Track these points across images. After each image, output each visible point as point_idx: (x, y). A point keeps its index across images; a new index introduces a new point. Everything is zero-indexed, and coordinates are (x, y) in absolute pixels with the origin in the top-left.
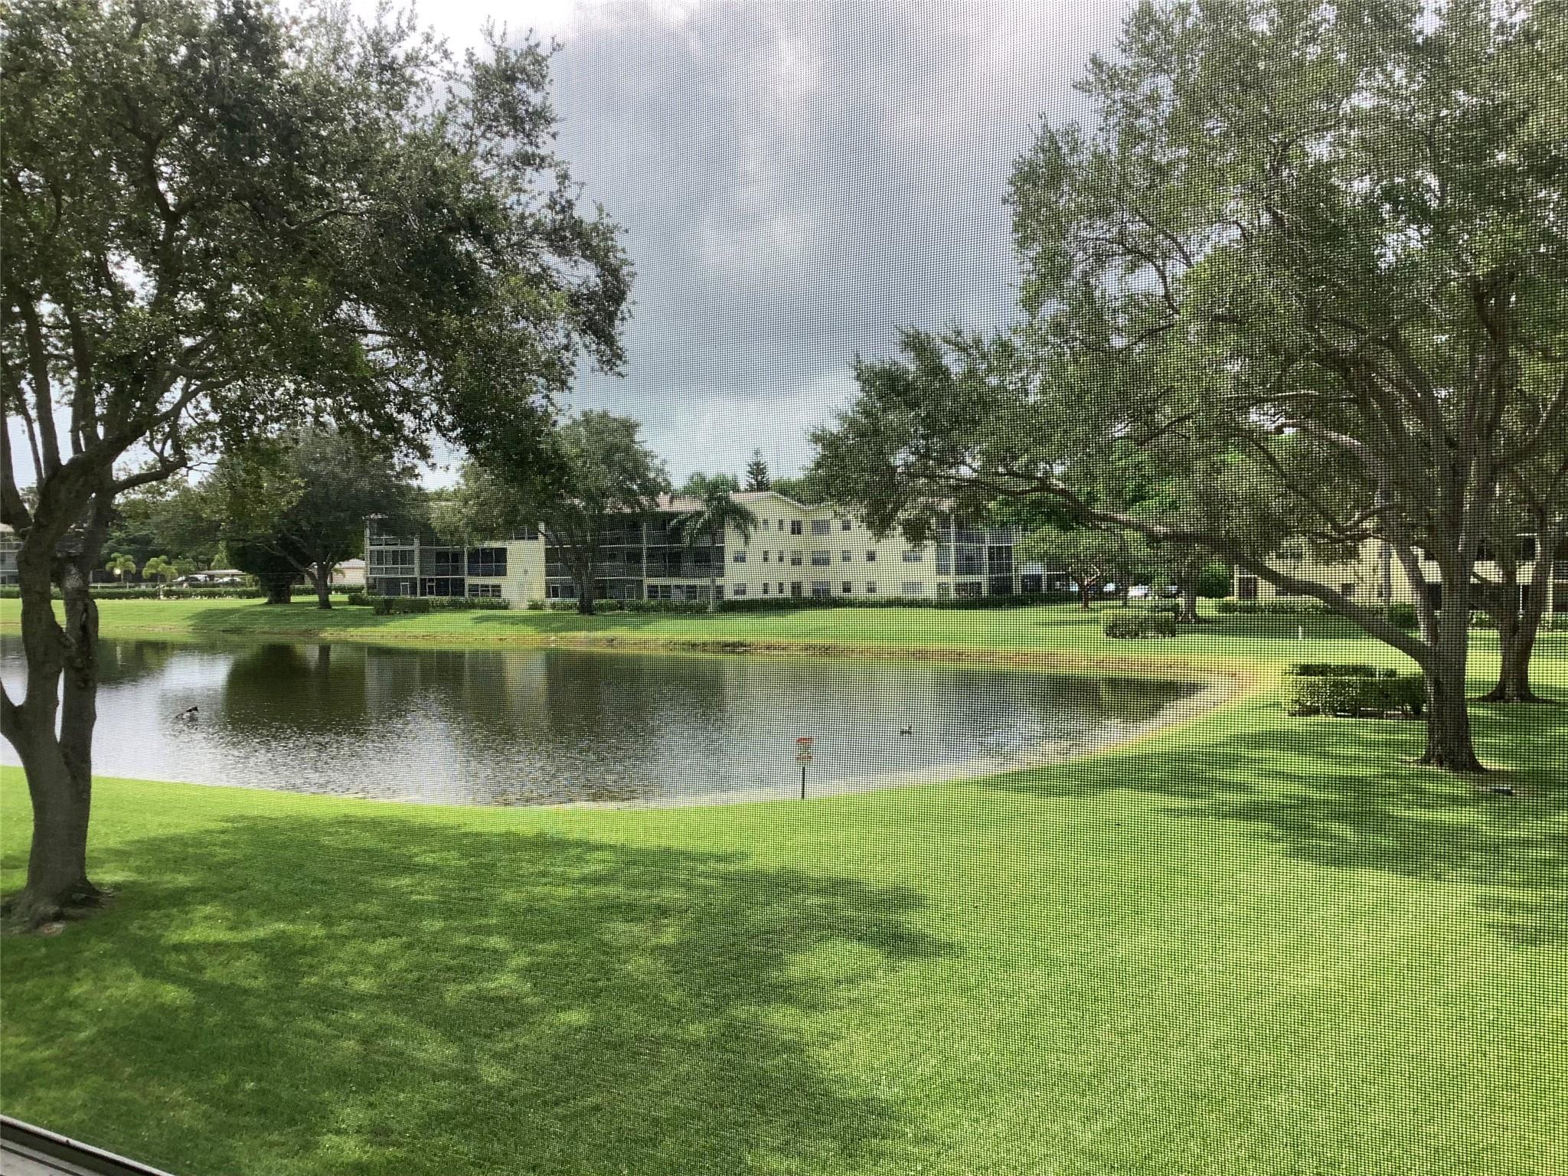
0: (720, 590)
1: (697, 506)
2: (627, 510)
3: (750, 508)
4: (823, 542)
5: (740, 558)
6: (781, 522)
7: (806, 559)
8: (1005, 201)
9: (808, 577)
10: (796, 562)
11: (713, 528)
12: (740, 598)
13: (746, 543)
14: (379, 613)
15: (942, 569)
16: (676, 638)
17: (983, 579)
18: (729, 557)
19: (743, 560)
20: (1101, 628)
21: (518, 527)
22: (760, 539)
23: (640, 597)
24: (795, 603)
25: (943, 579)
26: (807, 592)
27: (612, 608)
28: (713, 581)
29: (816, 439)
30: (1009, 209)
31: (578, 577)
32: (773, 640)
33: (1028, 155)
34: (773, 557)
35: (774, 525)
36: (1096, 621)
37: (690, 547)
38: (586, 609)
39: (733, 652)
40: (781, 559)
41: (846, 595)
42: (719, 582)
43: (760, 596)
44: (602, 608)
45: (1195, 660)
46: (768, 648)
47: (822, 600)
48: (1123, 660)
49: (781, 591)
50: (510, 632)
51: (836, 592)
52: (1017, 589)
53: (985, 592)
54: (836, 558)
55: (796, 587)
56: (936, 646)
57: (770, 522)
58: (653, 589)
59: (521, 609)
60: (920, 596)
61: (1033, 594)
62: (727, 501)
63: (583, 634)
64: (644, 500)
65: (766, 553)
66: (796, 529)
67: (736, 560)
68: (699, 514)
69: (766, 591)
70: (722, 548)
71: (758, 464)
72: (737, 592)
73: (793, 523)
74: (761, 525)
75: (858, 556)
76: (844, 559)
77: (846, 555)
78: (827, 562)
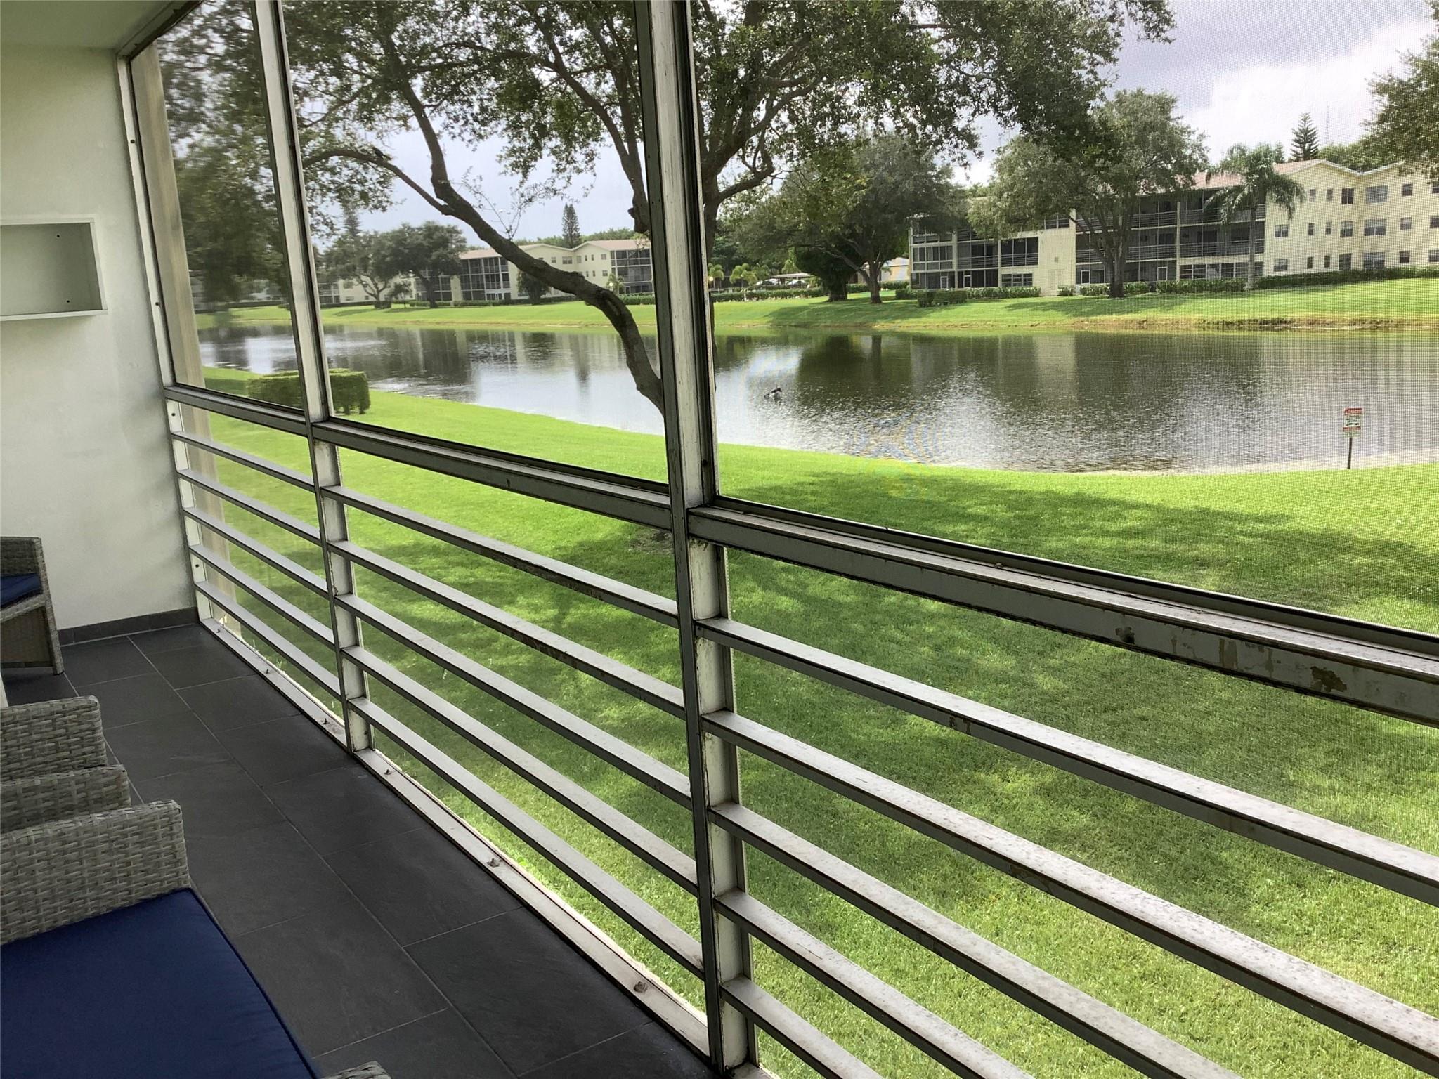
0: (1259, 267)
1: (1238, 180)
2: (1161, 191)
3: (1295, 179)
4: (1378, 211)
5: (1282, 233)
6: (1330, 192)
7: (1358, 230)
9: (1358, 249)
10: (1346, 233)
11: (1253, 203)
12: (1281, 274)
13: (1290, 215)
14: (922, 305)
16: (1210, 317)
18: (1270, 231)
19: (1285, 234)
21: (1050, 215)
22: (1305, 211)
23: (1173, 277)
24: (1345, 275)
26: (1357, 264)
27: (1143, 290)
28: (1252, 258)
29: (1382, 89)
31: (1109, 261)
32: (1316, 315)
34: (1320, 229)
35: (1321, 195)
37: (1227, 224)
38: (1116, 292)
39: (1273, 330)
40: (1328, 231)
41: (1404, 265)
42: (1258, 258)
43: (1302, 271)
44: (1132, 291)
46: (1311, 324)
47: (1375, 272)
49: (1327, 264)
50: (1041, 318)
51: (1392, 262)
54: (1393, 226)
55: (1345, 260)
57: (1318, 194)
58: (1186, 270)
59: (1051, 296)
62: (1270, 171)
63: (1114, 316)
64: (1180, 179)
65: (1311, 226)
66: (1347, 198)
67: (1278, 235)
68: (1238, 189)
69: (1310, 266)
70: (1264, 222)
71: (1305, 131)
72: (1277, 269)
73: (1344, 191)
74: (1306, 195)
75: (1421, 223)
76: (1403, 227)
77: (1406, 222)
78: (1382, 231)
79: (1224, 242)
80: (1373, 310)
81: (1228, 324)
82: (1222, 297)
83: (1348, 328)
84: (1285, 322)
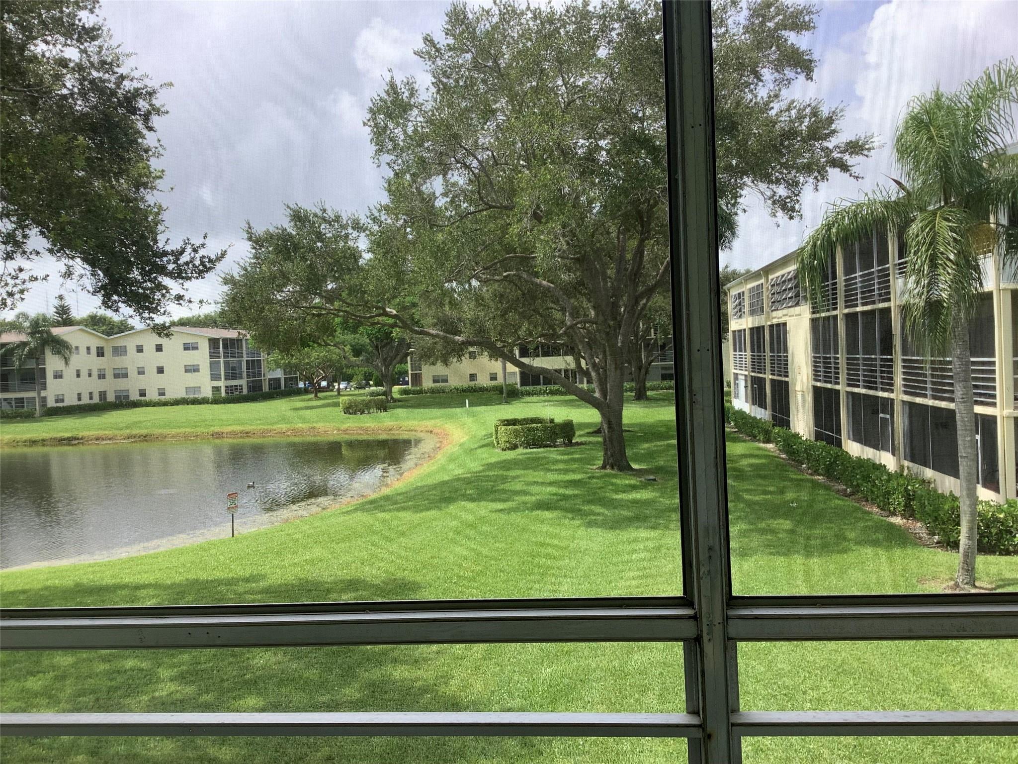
0: (44, 399)
1: (23, 338)
3: (65, 338)
4: (121, 362)
5: (58, 376)
6: (88, 349)
7: (109, 374)
8: (365, 124)
9: (111, 387)
10: (102, 376)
11: (37, 354)
12: (60, 405)
13: (67, 363)
15: (215, 377)
16: (18, 437)
17: (243, 382)
18: (49, 375)
19: (61, 377)
20: (341, 408)
22: (79, 360)
24: (101, 406)
25: (216, 384)
26: (111, 398)
28: (39, 394)
30: (368, 130)
32: (101, 433)
34: (84, 373)
35: (83, 350)
36: (336, 405)
37: (19, 370)
39: (69, 445)
40: (90, 375)
41: (143, 398)
42: (43, 394)
43: (75, 402)
45: (405, 424)
46: (97, 439)
47: (123, 403)
48: (360, 428)
49: (91, 398)
51: (134, 396)
52: (266, 388)
53: (245, 391)
54: (133, 373)
55: (103, 395)
56: (228, 429)
57: (80, 349)
60: (200, 396)
61: (276, 391)
62: (49, 333)
65: (78, 371)
66: (100, 353)
67: (56, 377)
68: (24, 344)
69: (79, 399)
70: (44, 368)
71: (62, 307)
72: (57, 401)
73: (98, 348)
74: (73, 350)
75: (151, 371)
76: (139, 373)
77: (140, 370)
78: (126, 376)
79: (14, 382)
80: (140, 428)
81: (33, 442)
82: (18, 422)
83: (126, 441)
84: (78, 439)
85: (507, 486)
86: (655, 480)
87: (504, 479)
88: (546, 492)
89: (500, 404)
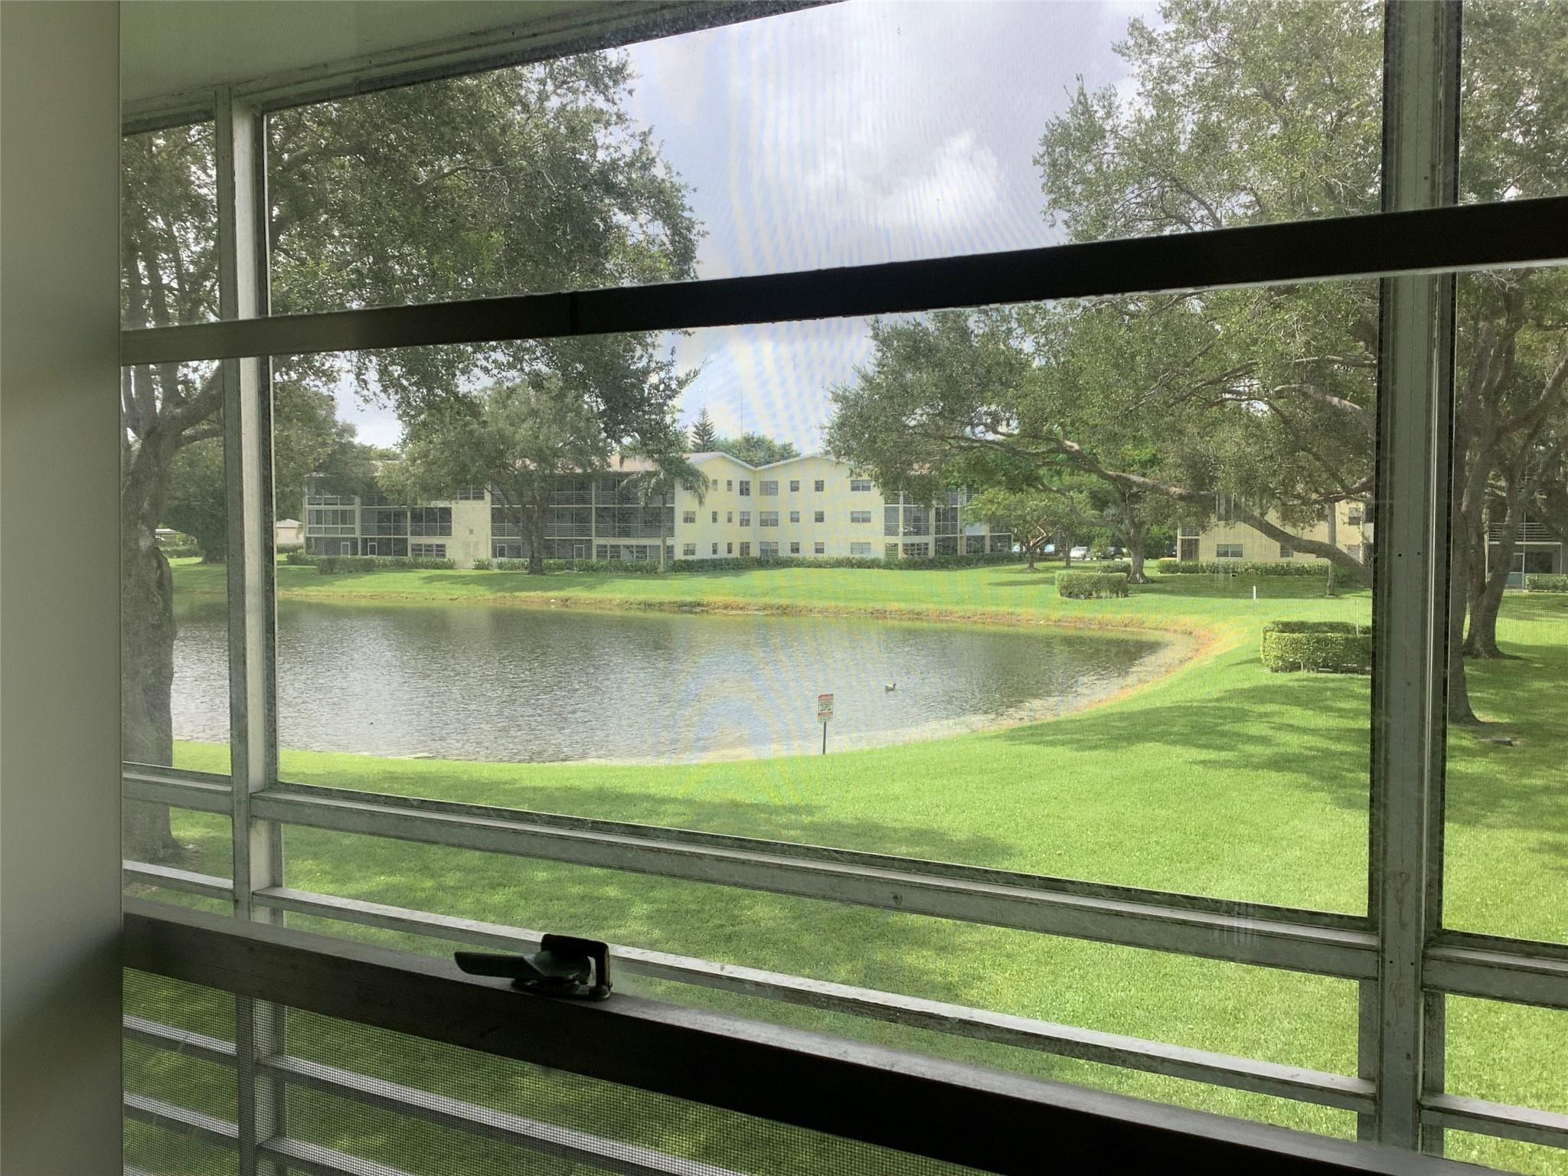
0: (670, 550)
1: (649, 466)
2: (579, 471)
3: (701, 468)
4: (771, 503)
5: (689, 519)
6: (729, 483)
7: (755, 520)
8: (1036, 162)
9: (755, 537)
10: (745, 522)
11: (664, 491)
12: (690, 558)
13: (701, 502)
14: (323, 572)
15: (890, 531)
16: (632, 598)
17: (930, 539)
18: (679, 517)
19: (693, 520)
20: (1056, 588)
21: (466, 486)
22: (710, 500)
23: (589, 556)
24: (745, 562)
25: (892, 540)
26: (755, 552)
27: (560, 568)
28: (664, 542)
30: (1040, 170)
31: (528, 537)
32: (730, 599)
33: (1066, 117)
34: (722, 518)
35: (722, 485)
36: (1051, 581)
37: (645, 508)
38: (536, 568)
39: (691, 612)
40: (730, 520)
41: (795, 555)
42: (669, 542)
43: (708, 556)
44: (550, 568)
45: (1152, 618)
46: (726, 607)
47: (769, 560)
48: (1081, 620)
49: (730, 551)
50: (460, 592)
51: (785, 552)
52: (962, 549)
53: (931, 553)
54: (784, 519)
55: (745, 547)
56: (894, 606)
57: (719, 484)
58: (602, 551)
59: (468, 570)
60: (868, 556)
61: (980, 556)
62: (678, 461)
63: (539, 593)
64: (596, 460)
65: (715, 514)
66: (745, 490)
67: (686, 520)
68: (650, 474)
69: (715, 552)
70: (673, 508)
71: (703, 425)
72: (686, 553)
73: (741, 483)
74: (710, 485)
75: (807, 517)
76: (792, 520)
77: (794, 516)
78: (775, 523)
79: (637, 524)
80: (779, 596)
81: (648, 606)
82: (637, 578)
83: (761, 613)
84: (703, 605)
85: (1238, 727)
86: (1510, 743)
87: (1242, 716)
88: (1293, 743)
89: (1322, 597)
